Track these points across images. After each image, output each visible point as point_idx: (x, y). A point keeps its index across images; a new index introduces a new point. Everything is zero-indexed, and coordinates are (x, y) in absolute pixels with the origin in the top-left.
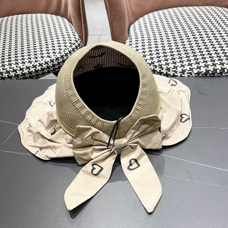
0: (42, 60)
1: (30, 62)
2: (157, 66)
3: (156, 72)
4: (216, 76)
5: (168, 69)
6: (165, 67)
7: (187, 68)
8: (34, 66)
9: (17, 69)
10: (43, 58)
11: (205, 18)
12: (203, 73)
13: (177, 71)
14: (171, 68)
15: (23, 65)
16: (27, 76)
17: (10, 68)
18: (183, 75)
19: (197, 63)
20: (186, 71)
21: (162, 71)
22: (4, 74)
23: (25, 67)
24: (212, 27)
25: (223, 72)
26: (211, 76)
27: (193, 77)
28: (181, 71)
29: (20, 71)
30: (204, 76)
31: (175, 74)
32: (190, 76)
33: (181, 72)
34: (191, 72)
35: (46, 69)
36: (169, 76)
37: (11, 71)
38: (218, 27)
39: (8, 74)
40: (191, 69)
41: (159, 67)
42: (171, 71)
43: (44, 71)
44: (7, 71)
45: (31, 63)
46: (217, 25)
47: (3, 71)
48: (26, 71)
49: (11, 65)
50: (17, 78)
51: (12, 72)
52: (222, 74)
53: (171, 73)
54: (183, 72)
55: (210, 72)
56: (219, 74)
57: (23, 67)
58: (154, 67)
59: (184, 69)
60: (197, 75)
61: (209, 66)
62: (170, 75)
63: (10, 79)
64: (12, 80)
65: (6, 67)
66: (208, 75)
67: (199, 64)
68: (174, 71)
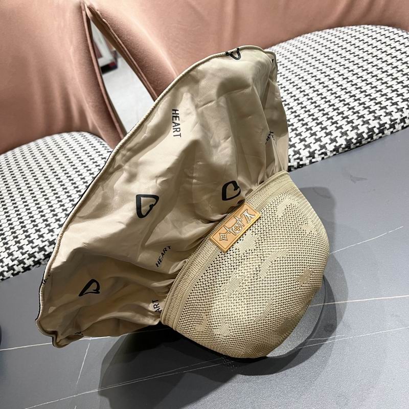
4: (365, 144)
7: (315, 147)
9: (45, 246)
11: (306, 58)
12: (343, 146)
13: (302, 158)
15: (52, 236)
17: (33, 248)
18: (313, 160)
19: (327, 134)
20: (315, 152)
22: (25, 261)
24: (324, 69)
25: (372, 135)
26: (357, 147)
27: (329, 157)
28: (308, 155)
29: (50, 247)
30: (346, 149)
31: (301, 163)
32: (325, 157)
33: (309, 157)
34: (324, 150)
36: (292, 169)
37: (35, 252)
38: (333, 65)
39: (33, 259)
42: (292, 160)
44: (29, 254)
46: (329, 63)
47: (24, 257)
49: (33, 243)
51: (38, 253)
52: (372, 138)
53: (294, 163)
54: (312, 155)
55: (354, 141)
56: (368, 138)
57: (53, 238)
59: (311, 150)
60: (334, 153)
61: (348, 132)
62: (293, 166)
63: (38, 265)
64: (41, 266)
65: (26, 248)
66: (352, 146)
67: (331, 134)
68: (298, 159)
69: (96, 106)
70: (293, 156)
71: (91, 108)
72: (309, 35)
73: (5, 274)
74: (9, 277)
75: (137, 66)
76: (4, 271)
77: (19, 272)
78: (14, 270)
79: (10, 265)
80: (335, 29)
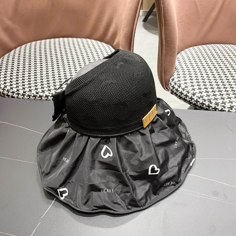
3: (204, 105)
5: (217, 104)
6: (214, 102)
7: (235, 104)
13: (225, 107)
14: (219, 103)
18: (231, 111)
20: (234, 107)
21: (210, 105)
28: (229, 107)
31: (224, 109)
33: (229, 108)
36: (217, 110)
41: (208, 101)
42: (219, 106)
53: (220, 108)
58: (203, 101)
59: (232, 105)
62: (218, 109)
68: (223, 106)
69: (127, 34)
70: (221, 104)
71: (124, 34)
73: (49, 97)
74: (50, 100)
76: (49, 96)
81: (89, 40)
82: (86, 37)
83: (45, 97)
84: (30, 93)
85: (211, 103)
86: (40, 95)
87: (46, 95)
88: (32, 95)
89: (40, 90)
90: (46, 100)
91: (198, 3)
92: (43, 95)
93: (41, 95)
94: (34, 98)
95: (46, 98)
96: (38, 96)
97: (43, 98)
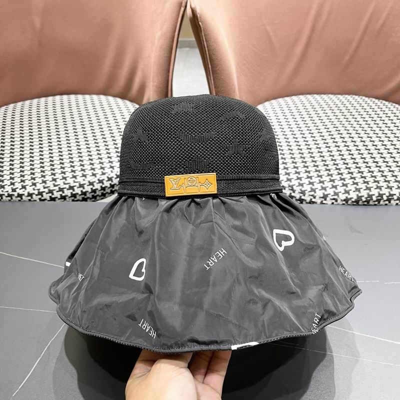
0: (112, 172)
1: (94, 175)
2: (286, 187)
4: (371, 205)
5: (303, 192)
6: (297, 189)
7: (330, 191)
8: (101, 181)
9: (75, 186)
10: (113, 169)
12: (353, 200)
13: (316, 196)
14: (306, 190)
15: (84, 180)
16: (89, 195)
17: (64, 184)
18: (324, 202)
19: (344, 185)
20: (329, 196)
22: (54, 192)
23: (86, 182)
26: (364, 205)
27: (338, 204)
28: (322, 196)
29: (79, 189)
30: (355, 203)
31: (313, 200)
32: (335, 203)
33: (322, 198)
34: (336, 197)
35: (117, 185)
36: (304, 203)
37: (65, 188)
39: (61, 193)
40: (336, 194)
41: (289, 189)
42: (307, 195)
43: (113, 188)
44: (59, 188)
45: (96, 177)
47: (55, 188)
48: (88, 189)
49: (66, 180)
50: (73, 198)
51: (68, 189)
52: (379, 203)
53: (308, 198)
54: (325, 197)
55: (364, 199)
56: (376, 201)
57: (84, 182)
59: (326, 193)
60: (344, 202)
61: (361, 190)
62: (306, 200)
63: (63, 200)
64: (65, 201)
65: (59, 182)
66: (360, 203)
67: (347, 186)
68: (312, 196)
70: (309, 192)
71: (154, 87)
72: (356, 97)
73: (34, 196)
74: (35, 201)
75: (210, 69)
76: (34, 194)
77: (45, 200)
78: (42, 196)
79: (41, 191)
80: (381, 101)
81: (103, 97)
82: (98, 93)
83: (28, 196)
84: (2, 191)
85: (294, 192)
86: (18, 194)
87: (28, 193)
88: (6, 194)
89: (18, 185)
90: (30, 200)
91: (271, 34)
92: (23, 193)
93: (20, 193)
94: (9, 198)
95: (29, 198)
96: (16, 195)
97: (24, 197)
